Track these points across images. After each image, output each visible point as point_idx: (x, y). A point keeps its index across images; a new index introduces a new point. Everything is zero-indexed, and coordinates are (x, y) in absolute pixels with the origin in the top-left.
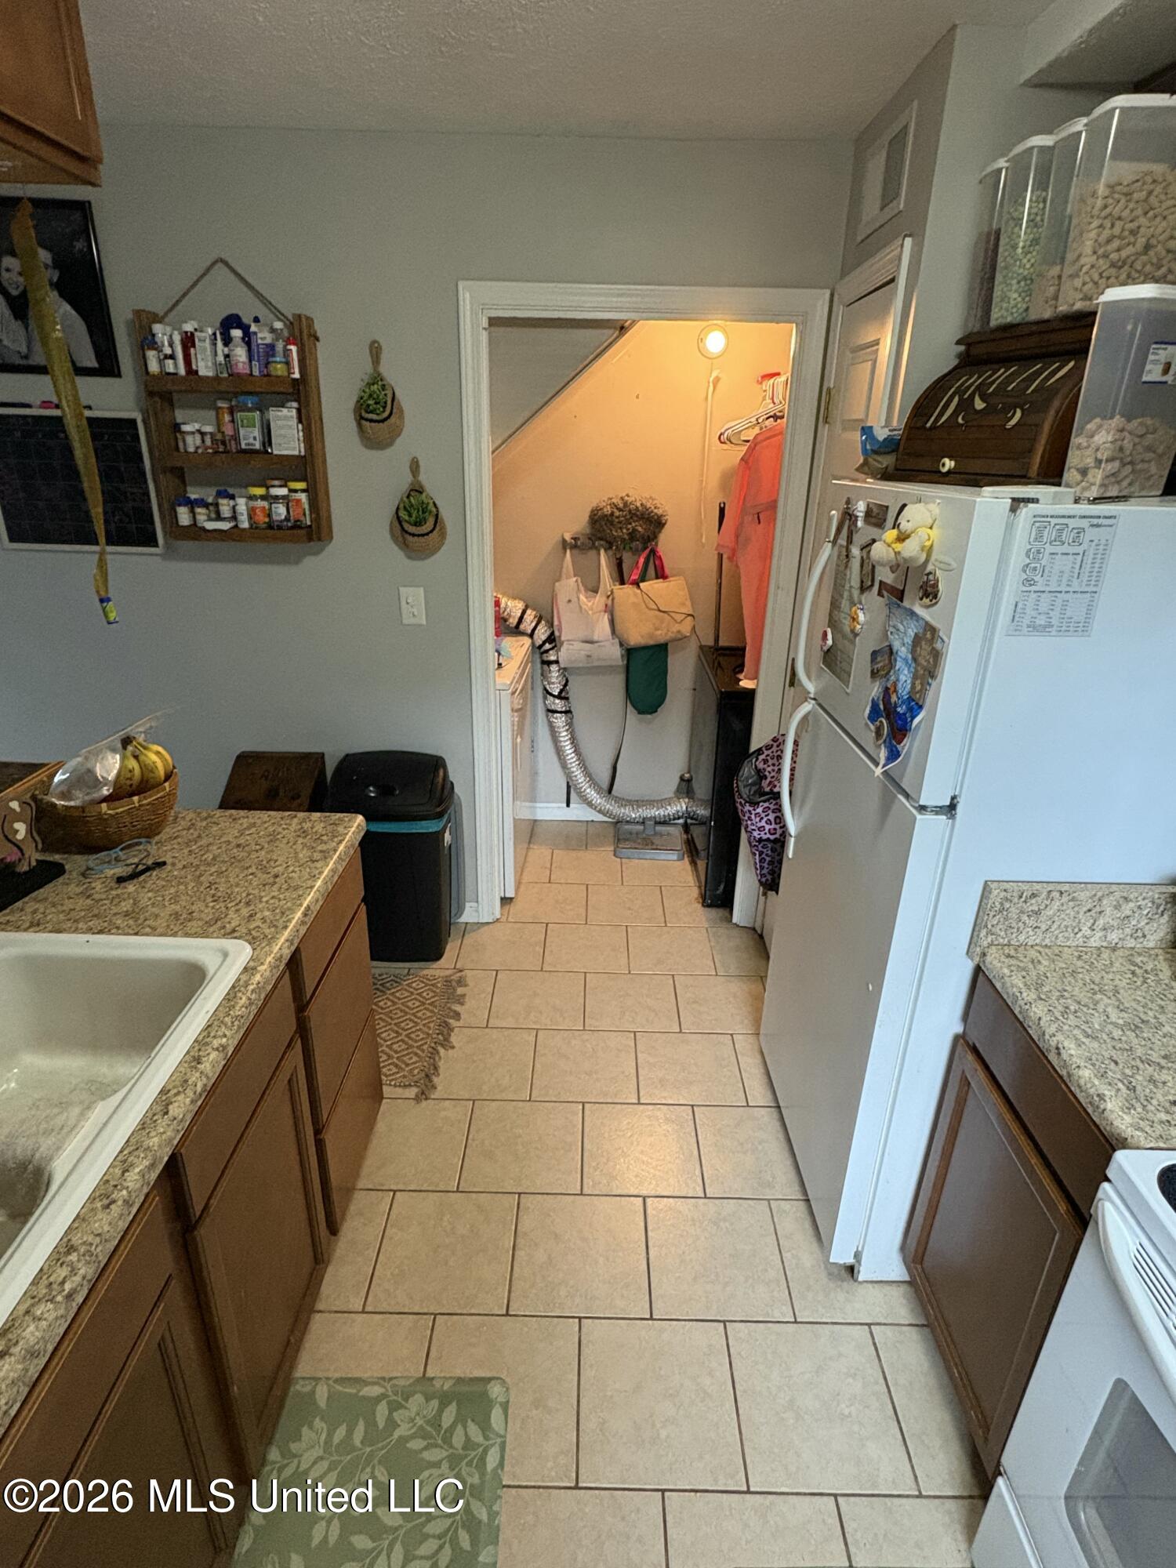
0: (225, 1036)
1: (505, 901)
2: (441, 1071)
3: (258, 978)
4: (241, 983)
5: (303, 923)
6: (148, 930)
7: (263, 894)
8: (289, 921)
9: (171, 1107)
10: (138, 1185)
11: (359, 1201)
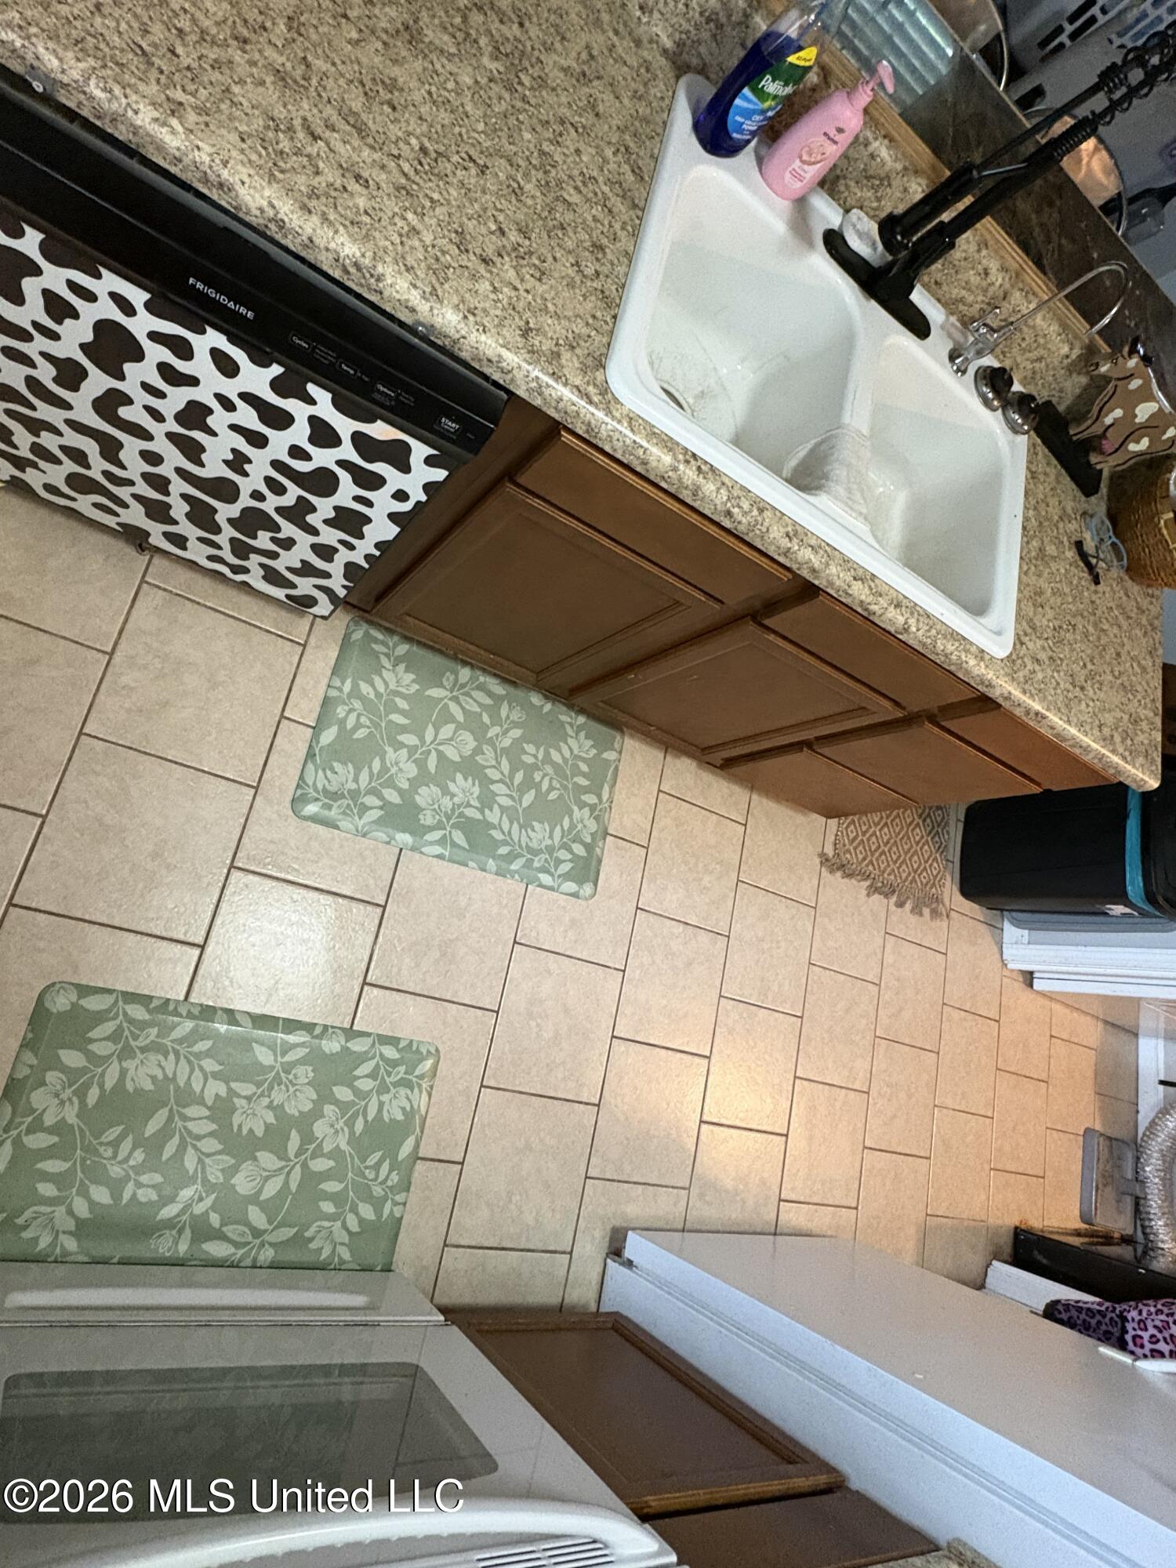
0: (918, 630)
1: (1029, 977)
2: (846, 880)
3: (972, 662)
4: (968, 646)
5: (1028, 713)
6: (1025, 568)
7: (1062, 674)
8: (1032, 696)
9: (860, 582)
10: (800, 559)
11: (740, 794)
